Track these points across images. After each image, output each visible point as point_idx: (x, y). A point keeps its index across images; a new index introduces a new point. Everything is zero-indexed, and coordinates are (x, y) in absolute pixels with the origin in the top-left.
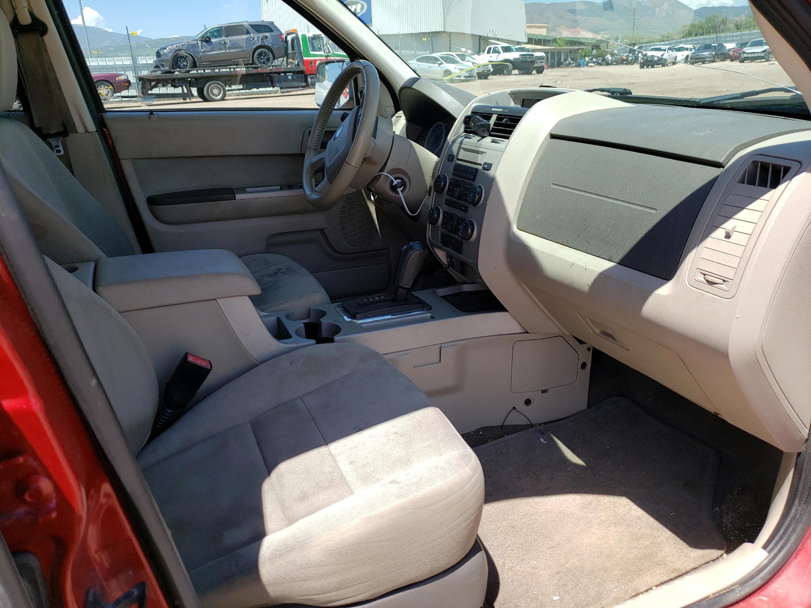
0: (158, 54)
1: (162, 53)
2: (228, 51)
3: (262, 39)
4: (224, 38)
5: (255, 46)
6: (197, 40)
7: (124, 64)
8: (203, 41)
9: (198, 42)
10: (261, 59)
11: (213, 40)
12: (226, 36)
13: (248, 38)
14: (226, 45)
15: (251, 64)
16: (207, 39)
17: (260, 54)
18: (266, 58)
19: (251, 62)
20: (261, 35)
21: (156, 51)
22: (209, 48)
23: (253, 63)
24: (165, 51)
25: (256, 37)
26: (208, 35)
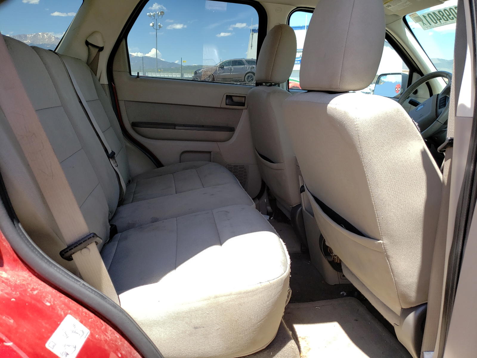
0: (196, 73)
1: (197, 72)
2: (232, 73)
3: (251, 68)
4: (231, 66)
5: (247, 72)
6: (217, 66)
7: (177, 76)
8: (220, 68)
9: (217, 68)
10: (249, 79)
11: (225, 67)
12: (232, 66)
13: (243, 67)
14: (231, 71)
15: (242, 81)
16: (222, 67)
17: (249, 77)
18: (251, 78)
19: (243, 80)
20: (251, 66)
21: (195, 71)
22: (222, 71)
23: (244, 81)
24: (200, 71)
25: (248, 67)
26: (223, 64)
